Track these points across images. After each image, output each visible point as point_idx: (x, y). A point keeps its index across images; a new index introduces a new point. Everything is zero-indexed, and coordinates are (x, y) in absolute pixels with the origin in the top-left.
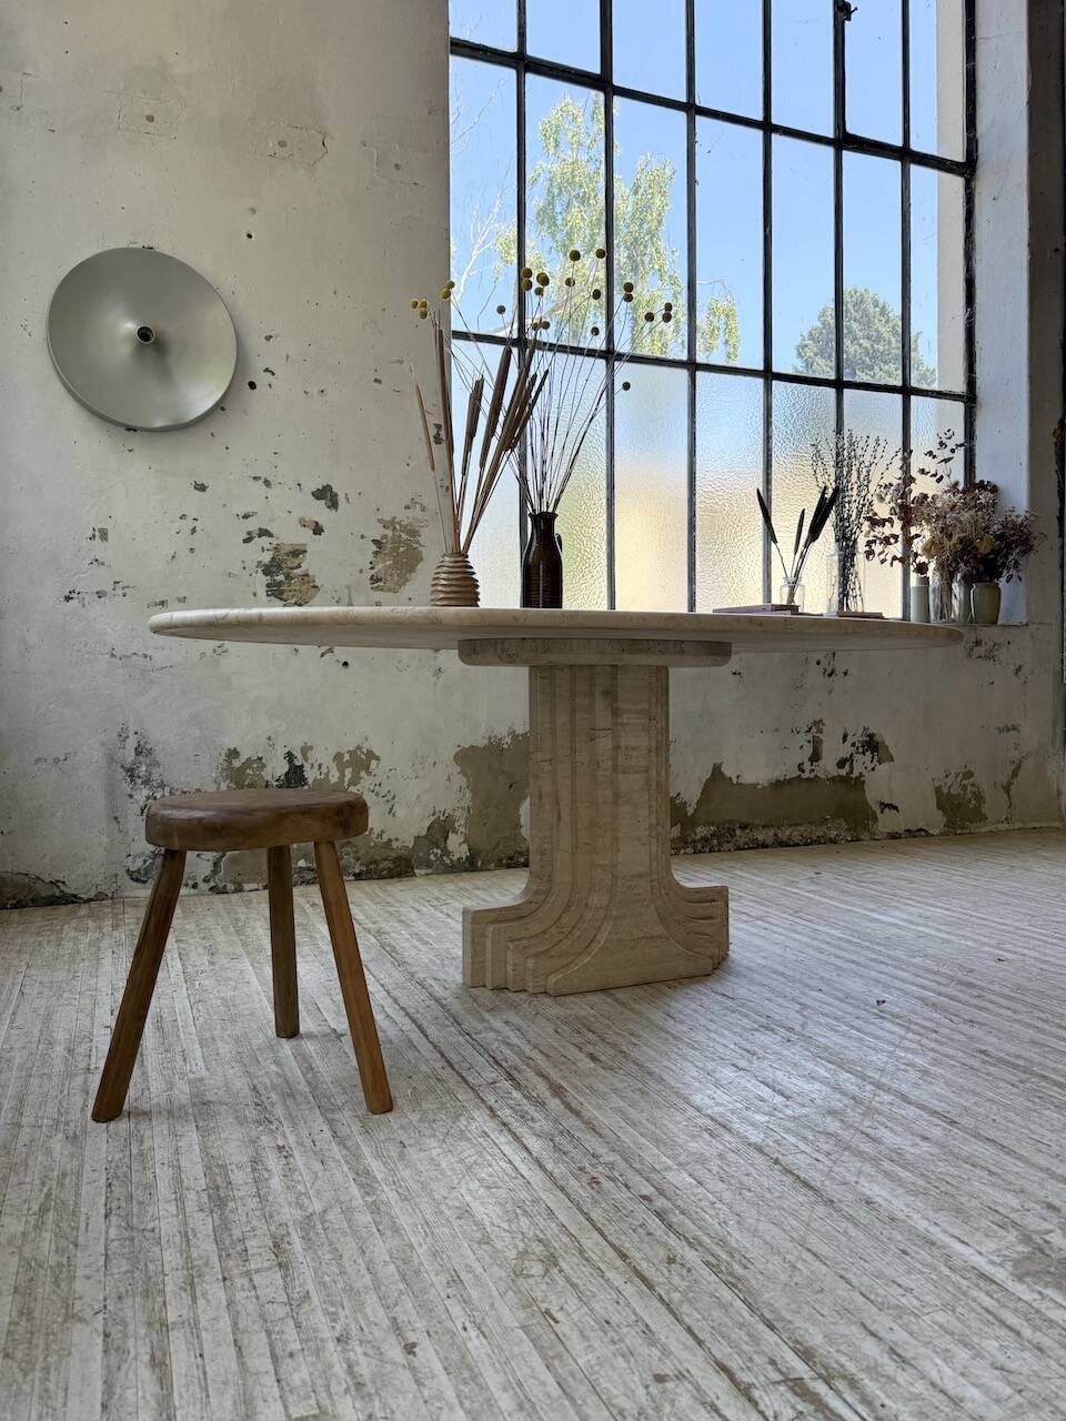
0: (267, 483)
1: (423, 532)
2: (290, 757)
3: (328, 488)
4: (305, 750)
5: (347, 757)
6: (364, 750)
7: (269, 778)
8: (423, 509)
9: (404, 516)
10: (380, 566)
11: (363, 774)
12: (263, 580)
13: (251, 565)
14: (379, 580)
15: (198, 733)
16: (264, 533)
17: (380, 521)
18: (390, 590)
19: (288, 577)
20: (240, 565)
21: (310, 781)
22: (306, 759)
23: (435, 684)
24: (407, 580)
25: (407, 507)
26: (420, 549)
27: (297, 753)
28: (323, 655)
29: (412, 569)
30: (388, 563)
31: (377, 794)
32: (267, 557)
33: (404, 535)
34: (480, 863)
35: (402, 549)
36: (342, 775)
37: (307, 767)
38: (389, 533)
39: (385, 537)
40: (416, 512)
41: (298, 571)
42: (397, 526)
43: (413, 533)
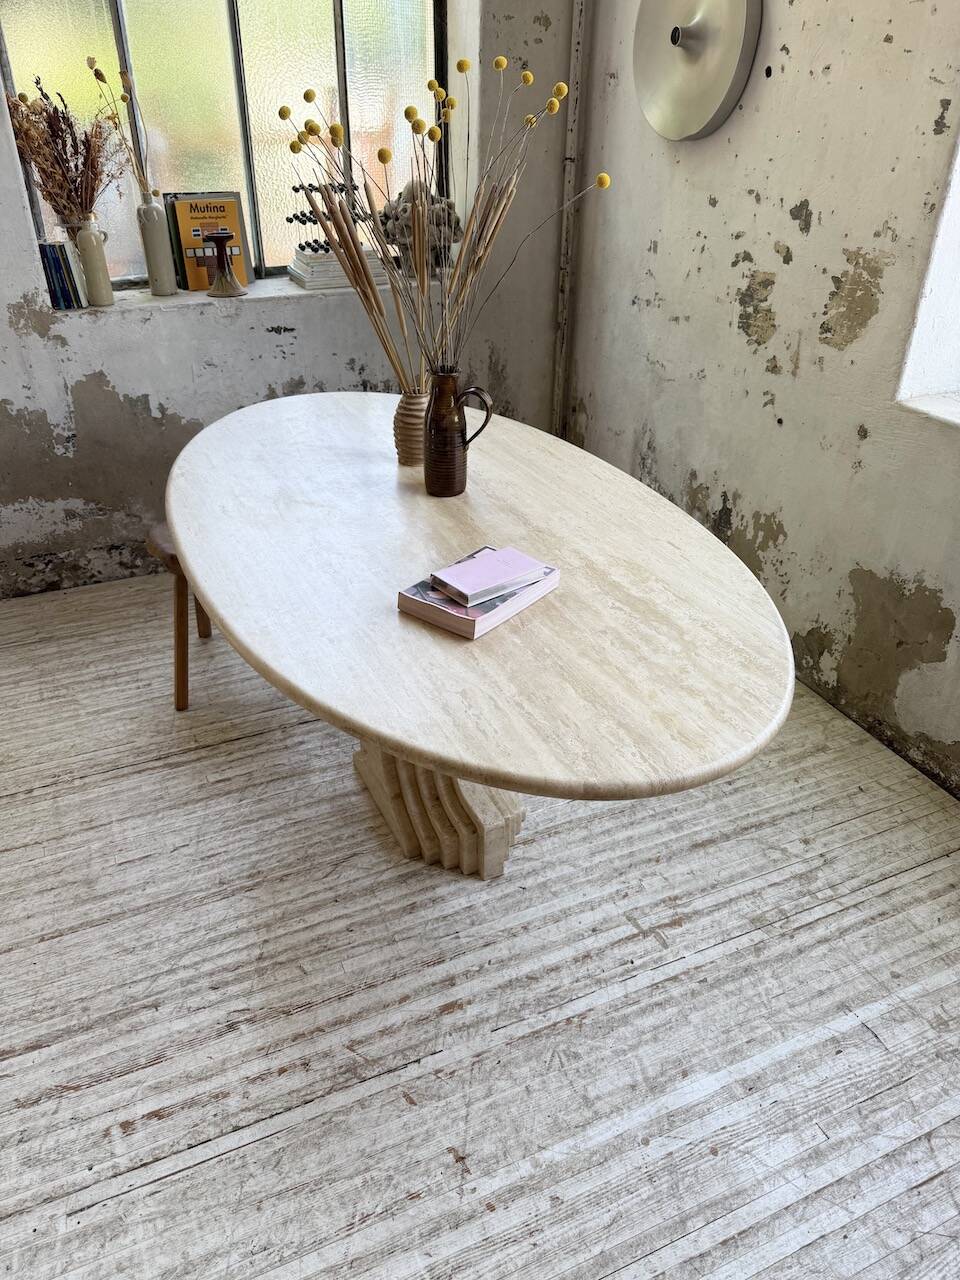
0: (758, 199)
1: (887, 271)
2: (725, 495)
3: (805, 204)
4: (736, 496)
5: (762, 520)
6: (777, 520)
7: (709, 508)
8: (895, 238)
9: (870, 246)
10: (832, 312)
11: (771, 543)
12: (738, 308)
13: (733, 291)
14: (828, 330)
15: (678, 446)
16: (748, 257)
17: (845, 251)
18: (836, 345)
19: (756, 310)
20: (725, 291)
21: (734, 527)
22: (734, 504)
23: (851, 479)
24: (856, 337)
25: (877, 235)
26: (879, 296)
27: (730, 496)
28: (766, 404)
29: (863, 324)
30: (843, 309)
31: (776, 570)
32: (744, 284)
33: (865, 274)
34: (843, 702)
35: (859, 293)
36: (756, 536)
37: (734, 513)
38: (850, 268)
39: (845, 274)
40: (885, 242)
41: (763, 305)
42: (861, 260)
43: (876, 272)
